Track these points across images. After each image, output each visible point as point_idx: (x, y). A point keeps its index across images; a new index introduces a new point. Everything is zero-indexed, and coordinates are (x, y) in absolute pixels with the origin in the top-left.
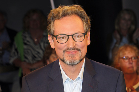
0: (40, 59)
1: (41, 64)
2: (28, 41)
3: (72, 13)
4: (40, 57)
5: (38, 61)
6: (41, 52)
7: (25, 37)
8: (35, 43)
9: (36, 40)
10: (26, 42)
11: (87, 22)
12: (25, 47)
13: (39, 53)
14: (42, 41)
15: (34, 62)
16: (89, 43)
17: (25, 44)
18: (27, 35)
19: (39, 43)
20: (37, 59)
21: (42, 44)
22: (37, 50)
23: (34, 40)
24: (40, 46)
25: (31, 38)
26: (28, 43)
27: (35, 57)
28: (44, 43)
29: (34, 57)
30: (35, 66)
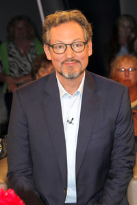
0: (27, 73)
1: (30, 77)
2: (14, 53)
3: (71, 19)
4: (27, 71)
5: (25, 75)
6: (28, 64)
7: (11, 48)
8: (22, 55)
9: (22, 51)
10: (11, 53)
11: (87, 29)
12: (11, 59)
13: (26, 66)
14: (29, 52)
15: (21, 75)
16: (90, 53)
17: (10, 56)
18: (12, 46)
19: (26, 55)
20: (24, 73)
21: (29, 56)
22: (24, 62)
23: (20, 52)
24: (28, 58)
25: (17, 49)
26: (13, 55)
27: (22, 71)
28: (32, 54)
29: (20, 71)
30: (21, 81)
